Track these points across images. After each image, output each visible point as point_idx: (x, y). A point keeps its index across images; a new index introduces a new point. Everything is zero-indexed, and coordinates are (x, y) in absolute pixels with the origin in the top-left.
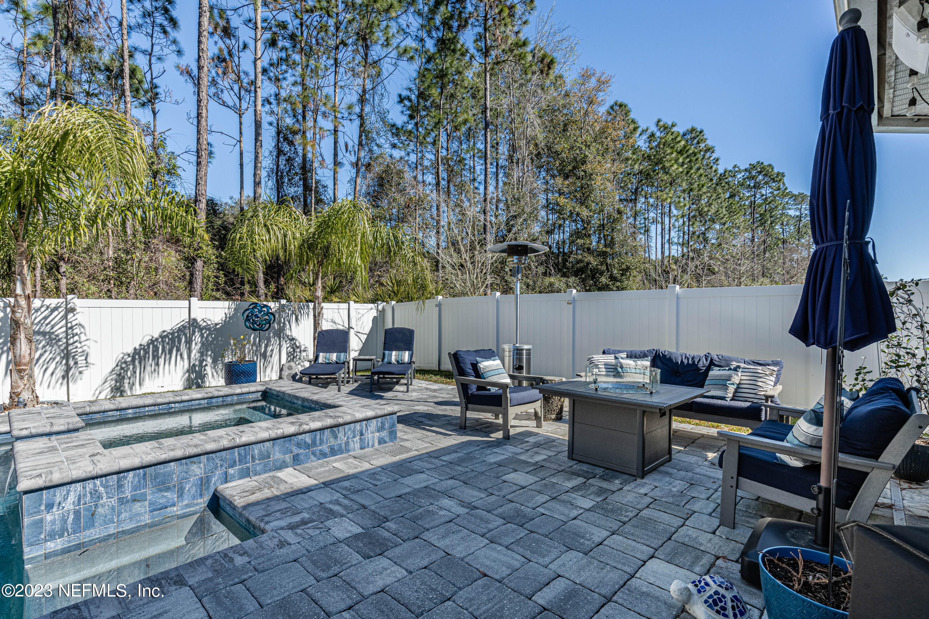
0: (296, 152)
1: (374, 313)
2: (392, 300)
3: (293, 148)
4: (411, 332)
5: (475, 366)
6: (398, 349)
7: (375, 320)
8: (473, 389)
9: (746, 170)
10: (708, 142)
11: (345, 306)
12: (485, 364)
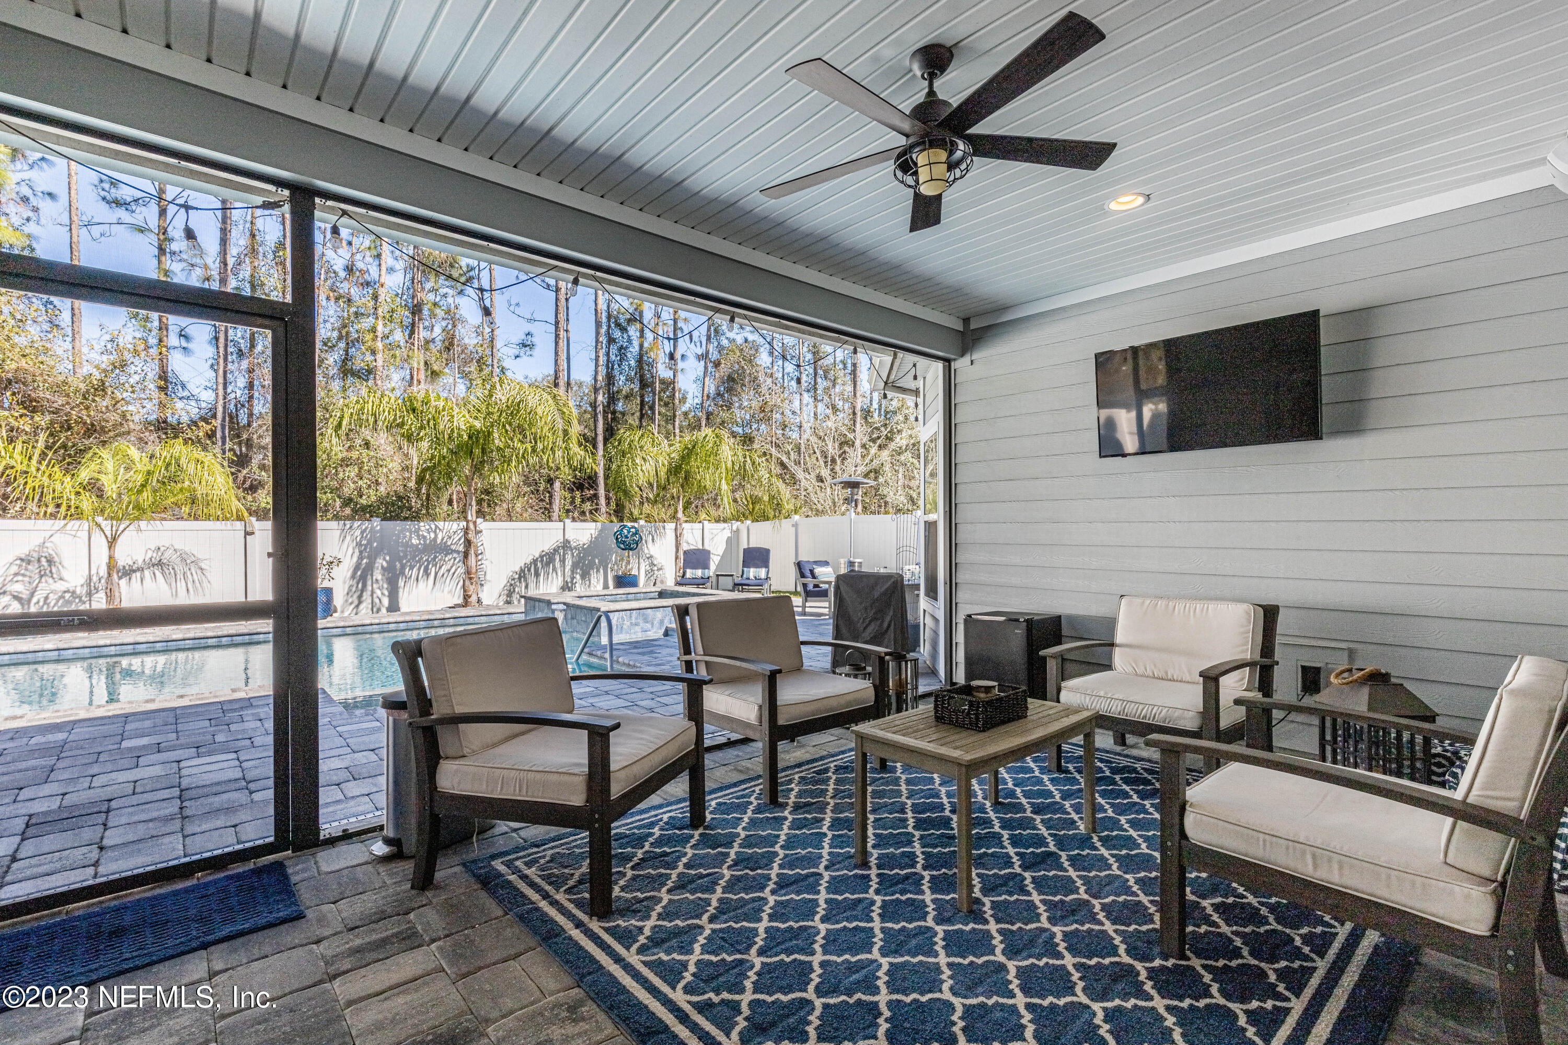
0: (630, 341)
1: (727, 533)
2: (746, 518)
3: (625, 336)
4: (767, 551)
5: (812, 571)
6: (757, 566)
7: (729, 541)
8: (810, 587)
11: (698, 526)
12: (818, 570)
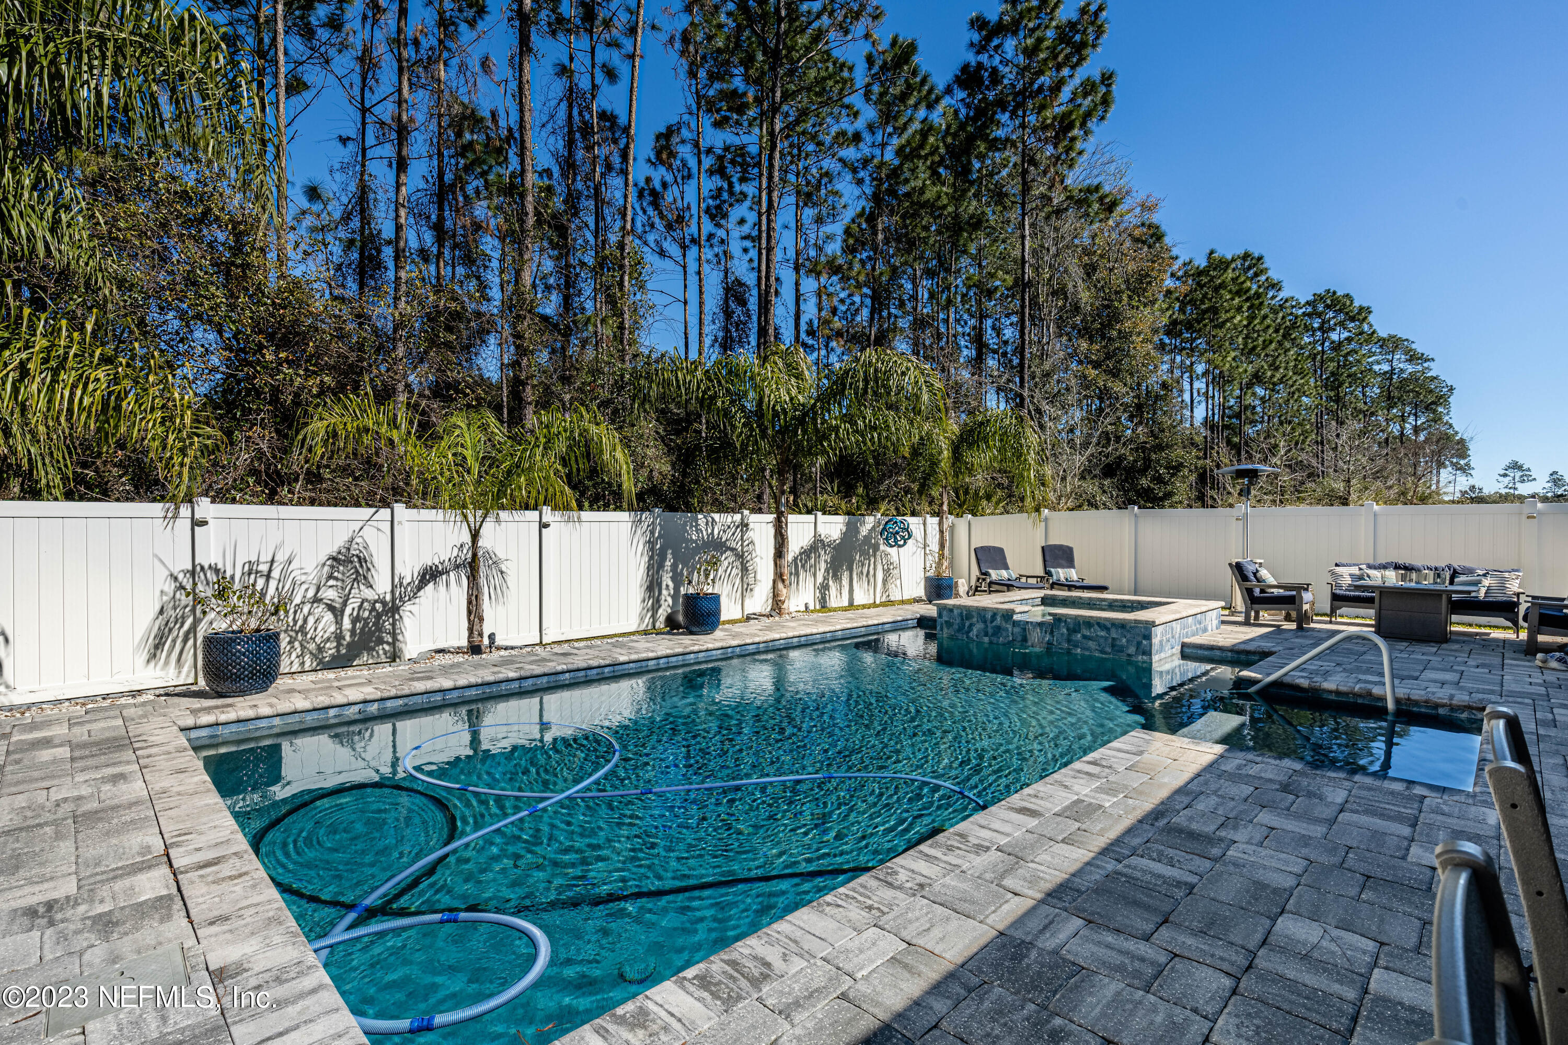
4: (1070, 549)
6: (1063, 567)
9: (1308, 303)
10: (1270, 273)
